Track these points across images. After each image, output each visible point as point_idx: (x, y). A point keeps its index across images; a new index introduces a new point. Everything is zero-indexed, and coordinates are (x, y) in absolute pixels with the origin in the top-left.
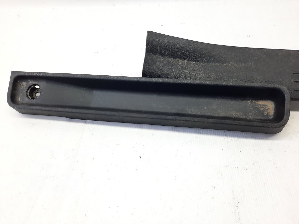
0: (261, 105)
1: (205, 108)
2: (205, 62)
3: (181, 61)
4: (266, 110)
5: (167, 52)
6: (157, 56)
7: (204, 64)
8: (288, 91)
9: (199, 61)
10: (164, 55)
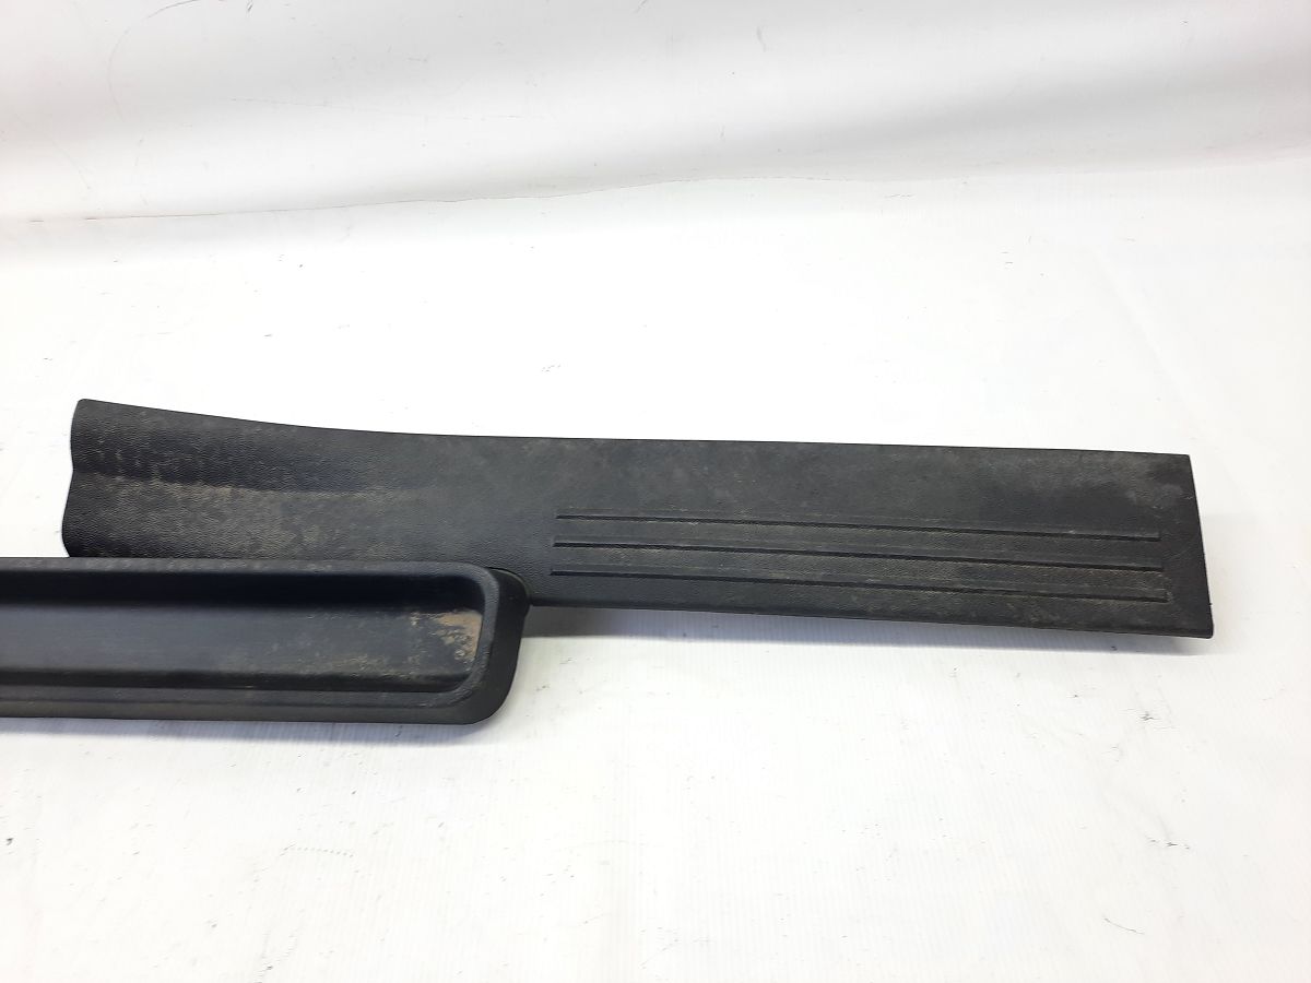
0: (448, 628)
1: (275, 647)
2: (292, 488)
3: (209, 489)
4: (463, 643)
5: (155, 466)
6: (118, 479)
7: (288, 496)
8: (494, 584)
9: (273, 487)
10: (143, 474)
